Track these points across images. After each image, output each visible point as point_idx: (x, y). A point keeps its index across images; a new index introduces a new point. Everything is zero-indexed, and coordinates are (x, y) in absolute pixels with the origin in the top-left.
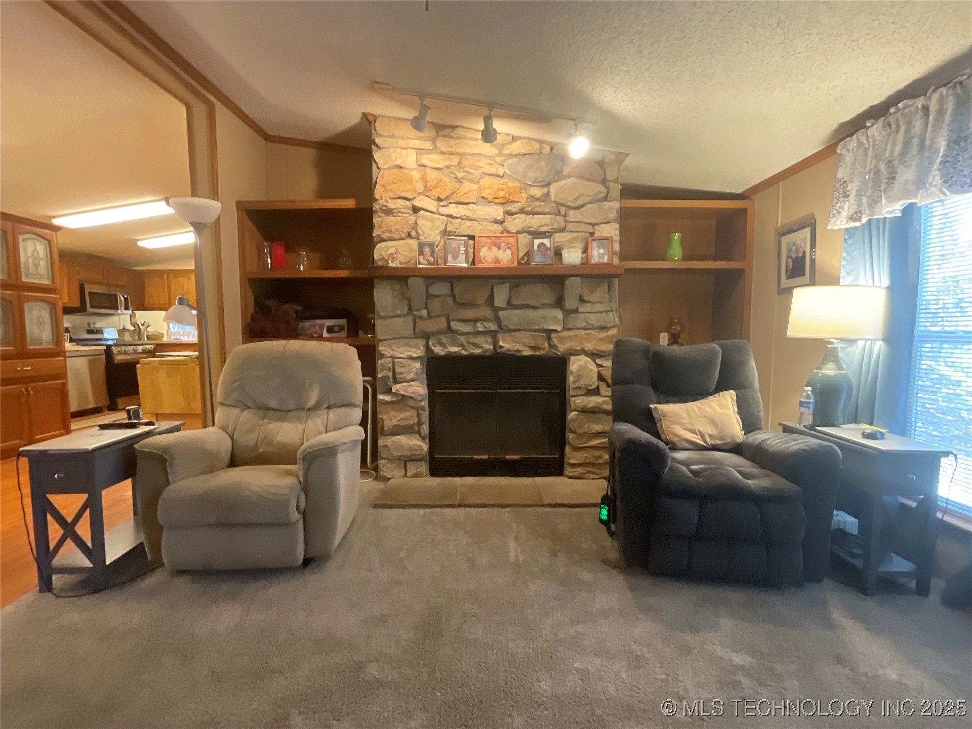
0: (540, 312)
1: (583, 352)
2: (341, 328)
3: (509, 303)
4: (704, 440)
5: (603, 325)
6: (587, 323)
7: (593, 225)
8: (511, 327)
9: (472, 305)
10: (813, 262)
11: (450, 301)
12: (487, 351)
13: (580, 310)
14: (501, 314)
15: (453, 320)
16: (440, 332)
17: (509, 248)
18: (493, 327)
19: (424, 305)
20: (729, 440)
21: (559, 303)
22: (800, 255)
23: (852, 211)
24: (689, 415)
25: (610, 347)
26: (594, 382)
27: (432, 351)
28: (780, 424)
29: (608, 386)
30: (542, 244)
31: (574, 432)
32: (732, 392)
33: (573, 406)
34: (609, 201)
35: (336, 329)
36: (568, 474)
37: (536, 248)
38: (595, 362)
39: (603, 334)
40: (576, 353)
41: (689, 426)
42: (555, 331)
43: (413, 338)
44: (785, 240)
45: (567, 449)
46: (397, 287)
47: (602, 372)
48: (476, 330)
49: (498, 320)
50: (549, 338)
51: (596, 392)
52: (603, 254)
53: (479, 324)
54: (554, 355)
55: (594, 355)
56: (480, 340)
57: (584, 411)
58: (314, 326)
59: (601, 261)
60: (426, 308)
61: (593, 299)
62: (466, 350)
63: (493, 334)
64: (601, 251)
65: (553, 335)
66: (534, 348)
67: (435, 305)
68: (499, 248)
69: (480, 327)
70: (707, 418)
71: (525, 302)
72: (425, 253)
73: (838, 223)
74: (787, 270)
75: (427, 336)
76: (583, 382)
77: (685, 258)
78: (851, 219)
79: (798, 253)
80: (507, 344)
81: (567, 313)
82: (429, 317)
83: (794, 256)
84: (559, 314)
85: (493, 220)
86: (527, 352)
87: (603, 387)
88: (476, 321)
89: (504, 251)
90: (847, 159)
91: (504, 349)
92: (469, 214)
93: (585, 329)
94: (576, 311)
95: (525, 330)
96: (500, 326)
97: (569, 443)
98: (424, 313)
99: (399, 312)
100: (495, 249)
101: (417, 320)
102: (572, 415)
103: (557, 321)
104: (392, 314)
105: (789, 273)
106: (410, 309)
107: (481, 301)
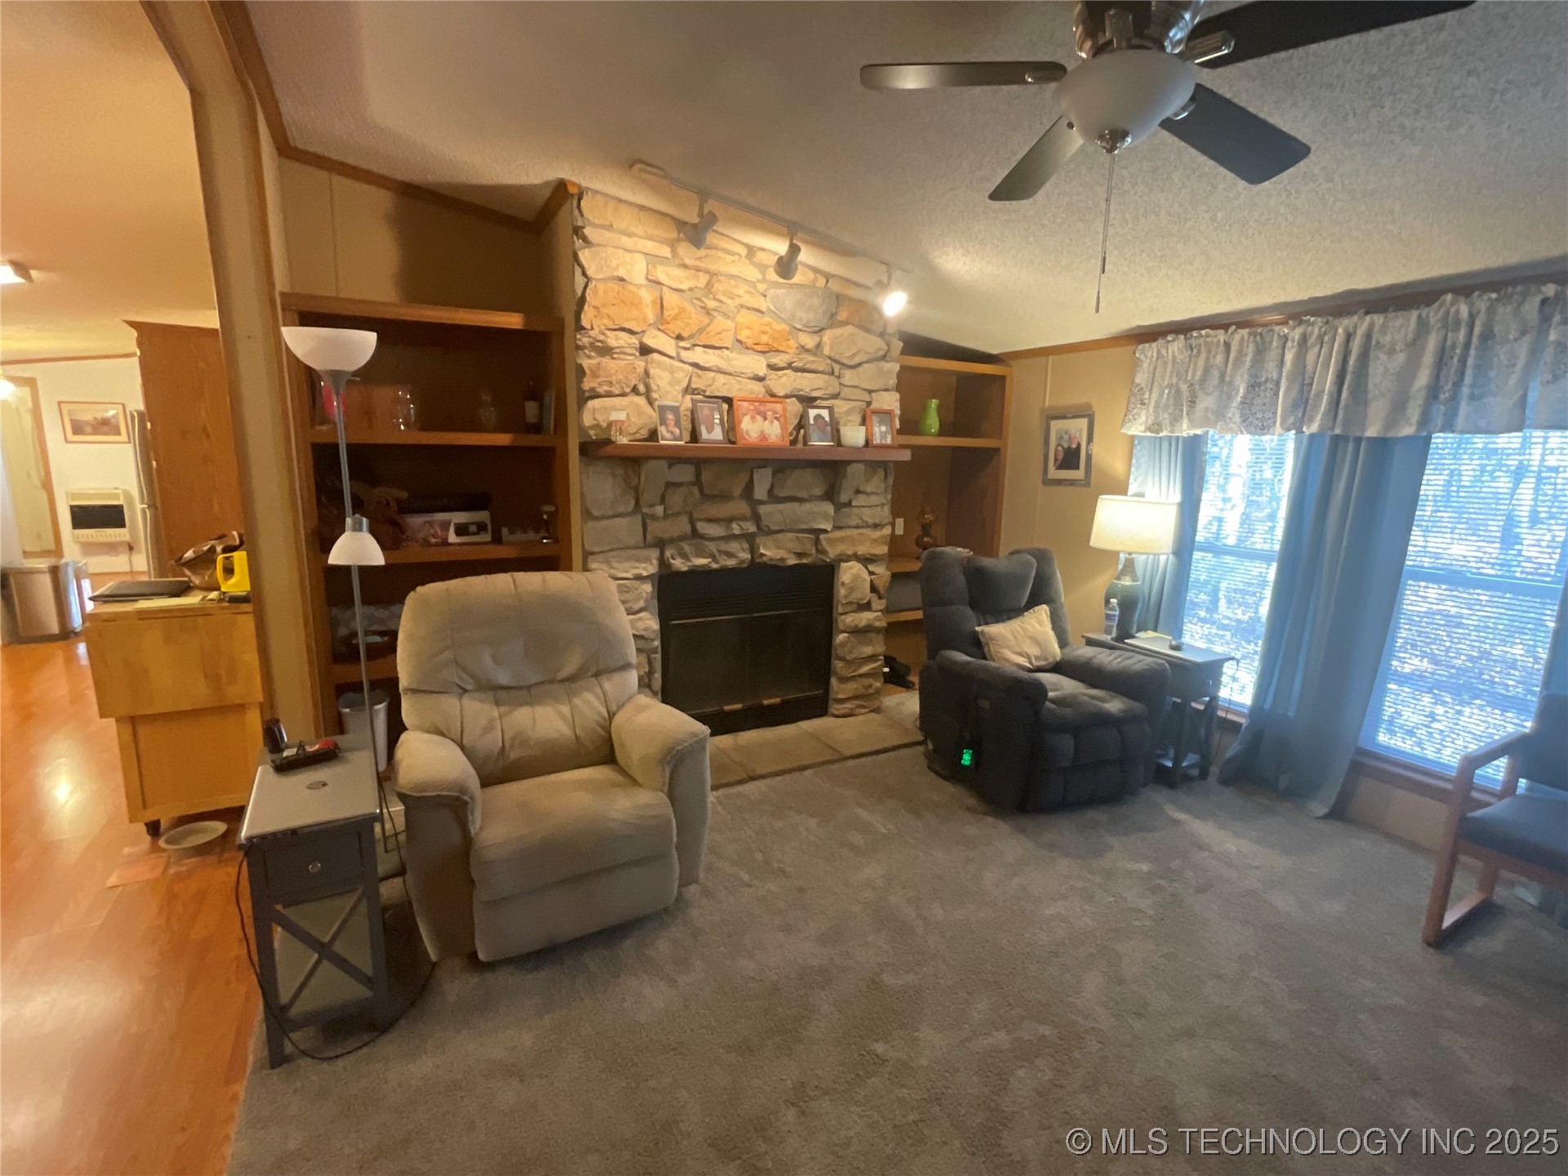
0: (807, 507)
1: (856, 557)
2: (481, 527)
3: (770, 492)
4: (1031, 663)
5: (877, 521)
6: (862, 520)
7: (870, 392)
8: (773, 528)
9: (725, 497)
10: (1089, 457)
11: (696, 490)
12: (743, 561)
13: (854, 504)
14: (762, 509)
15: (701, 520)
16: (682, 538)
17: (777, 418)
18: (751, 528)
19: (658, 499)
20: (1051, 660)
21: (830, 495)
22: (1074, 446)
23: (1150, 422)
24: (1015, 637)
25: (883, 549)
26: (864, 593)
27: (670, 566)
28: (1083, 637)
29: (880, 598)
30: (818, 417)
31: (842, 659)
32: (1044, 606)
33: (841, 627)
34: (886, 361)
35: (473, 528)
36: (836, 712)
37: (812, 422)
38: (867, 569)
39: (877, 534)
40: (847, 559)
41: (1018, 650)
42: (825, 531)
43: (641, 548)
44: (1056, 425)
45: (834, 681)
46: (620, 471)
47: (875, 582)
48: (730, 533)
49: (756, 518)
50: (817, 541)
51: (867, 607)
52: (886, 433)
53: (734, 526)
54: (821, 563)
55: (866, 560)
56: (734, 546)
57: (856, 631)
58: (431, 524)
59: (884, 442)
60: (663, 501)
61: (869, 490)
62: (716, 561)
63: (750, 538)
64: (884, 429)
65: (822, 536)
66: (799, 555)
67: (677, 499)
68: (765, 419)
69: (736, 529)
70: (1031, 638)
71: (791, 493)
72: (668, 422)
73: (1133, 429)
74: (1056, 460)
75: (661, 544)
76: (855, 596)
77: (942, 433)
78: (1149, 429)
79: (1071, 443)
80: (769, 551)
81: (839, 507)
82: (666, 516)
83: (1066, 446)
84: (829, 508)
85: (752, 375)
86: (792, 561)
87: (874, 597)
88: (729, 520)
89: (772, 422)
90: (1145, 365)
91: (765, 559)
92: (722, 365)
93: (857, 527)
94: (849, 504)
95: (790, 531)
96: (759, 527)
97: (836, 674)
98: (659, 510)
99: (622, 509)
100: (759, 418)
101: (648, 521)
102: (841, 638)
103: (826, 516)
104: (610, 513)
105: (1058, 463)
106: (637, 505)
107: (738, 491)
